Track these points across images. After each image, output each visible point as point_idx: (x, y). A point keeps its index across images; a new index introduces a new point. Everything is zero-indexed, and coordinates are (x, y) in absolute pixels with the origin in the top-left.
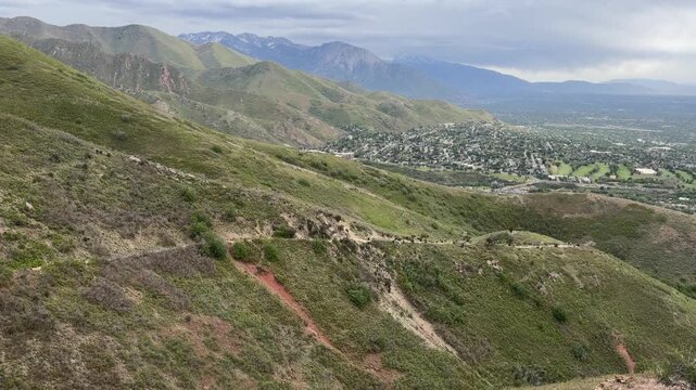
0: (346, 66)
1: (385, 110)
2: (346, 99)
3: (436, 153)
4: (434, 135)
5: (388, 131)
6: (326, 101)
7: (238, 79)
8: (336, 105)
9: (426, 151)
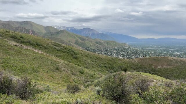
0: (89, 34)
1: (97, 43)
2: (86, 40)
3: (111, 54)
4: (111, 50)
5: (98, 49)
6: (80, 41)
7: (55, 35)
8: (83, 42)
9: (108, 53)
